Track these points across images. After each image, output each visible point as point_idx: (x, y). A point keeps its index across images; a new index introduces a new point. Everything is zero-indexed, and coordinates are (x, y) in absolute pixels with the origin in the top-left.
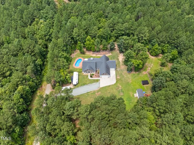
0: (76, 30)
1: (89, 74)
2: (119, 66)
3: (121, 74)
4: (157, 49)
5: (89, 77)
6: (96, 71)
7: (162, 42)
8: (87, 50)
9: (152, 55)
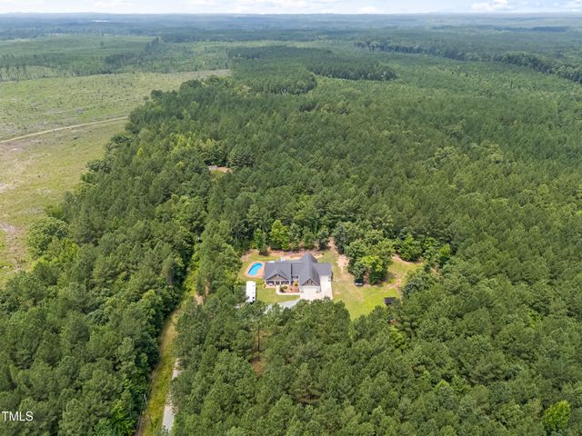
0: (253, 208)
1: (278, 287)
2: (339, 275)
3: (343, 288)
4: (411, 245)
5: (278, 292)
6: (292, 282)
7: (420, 232)
8: (272, 249)
9: (405, 259)
